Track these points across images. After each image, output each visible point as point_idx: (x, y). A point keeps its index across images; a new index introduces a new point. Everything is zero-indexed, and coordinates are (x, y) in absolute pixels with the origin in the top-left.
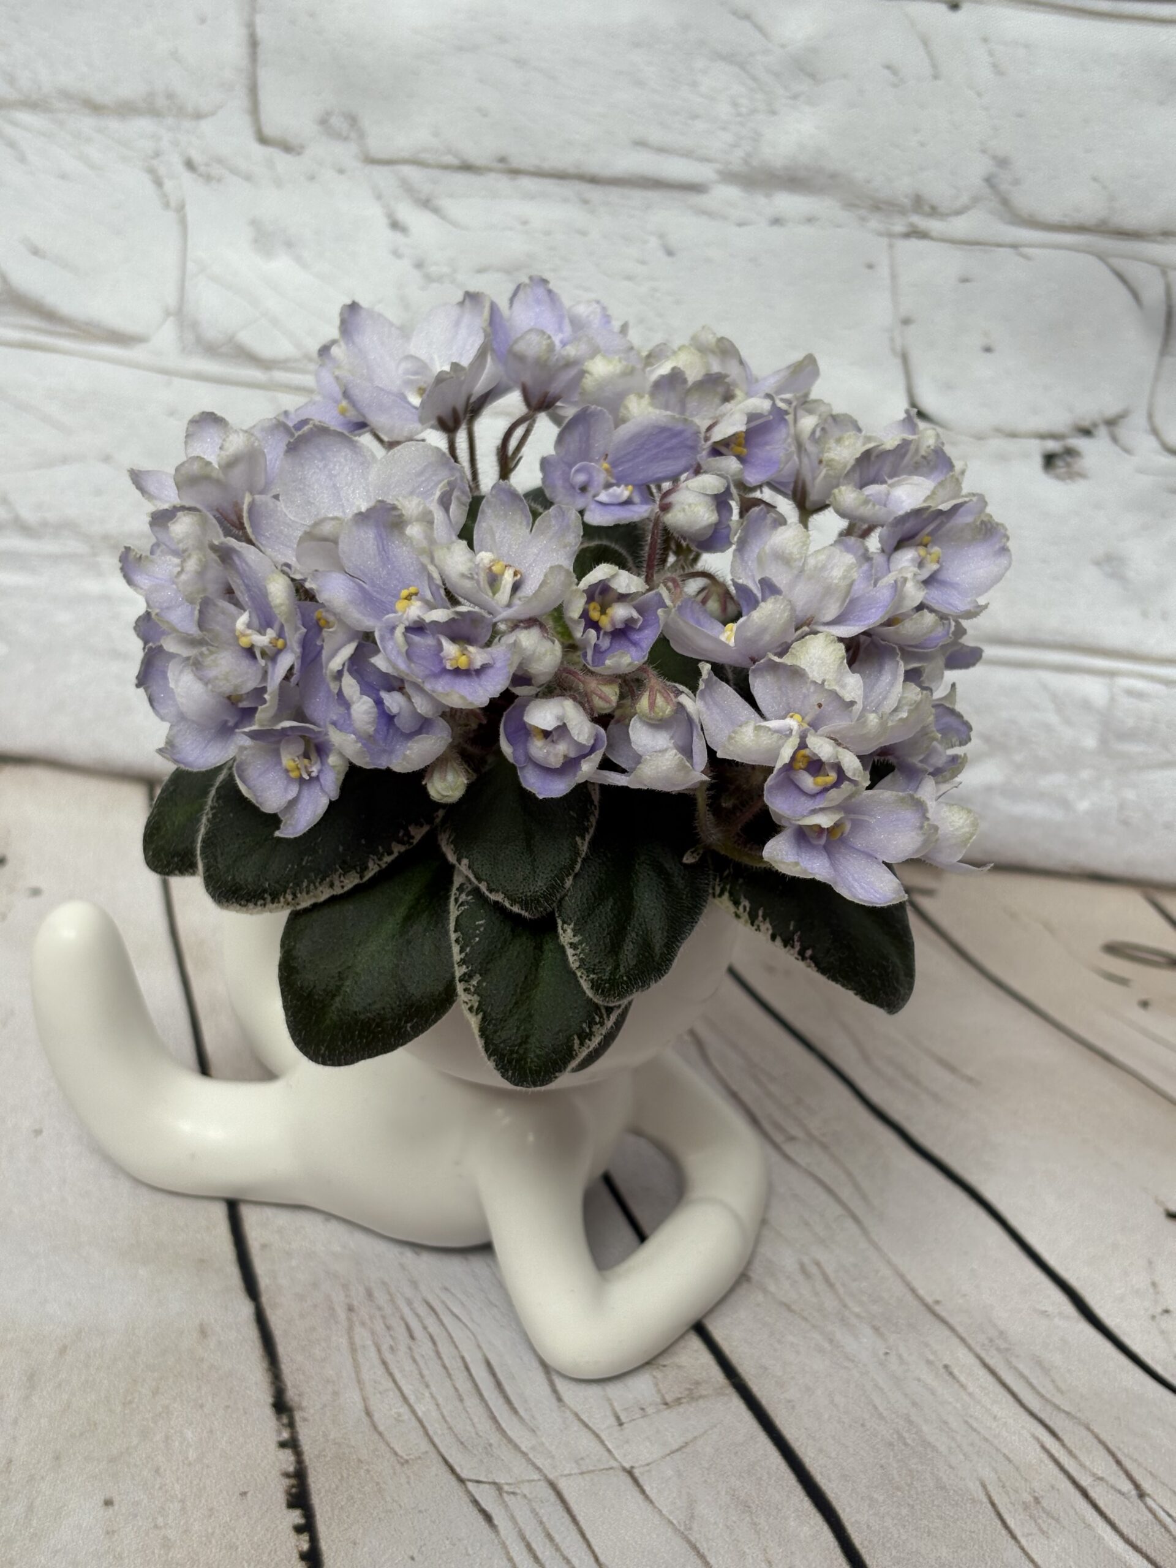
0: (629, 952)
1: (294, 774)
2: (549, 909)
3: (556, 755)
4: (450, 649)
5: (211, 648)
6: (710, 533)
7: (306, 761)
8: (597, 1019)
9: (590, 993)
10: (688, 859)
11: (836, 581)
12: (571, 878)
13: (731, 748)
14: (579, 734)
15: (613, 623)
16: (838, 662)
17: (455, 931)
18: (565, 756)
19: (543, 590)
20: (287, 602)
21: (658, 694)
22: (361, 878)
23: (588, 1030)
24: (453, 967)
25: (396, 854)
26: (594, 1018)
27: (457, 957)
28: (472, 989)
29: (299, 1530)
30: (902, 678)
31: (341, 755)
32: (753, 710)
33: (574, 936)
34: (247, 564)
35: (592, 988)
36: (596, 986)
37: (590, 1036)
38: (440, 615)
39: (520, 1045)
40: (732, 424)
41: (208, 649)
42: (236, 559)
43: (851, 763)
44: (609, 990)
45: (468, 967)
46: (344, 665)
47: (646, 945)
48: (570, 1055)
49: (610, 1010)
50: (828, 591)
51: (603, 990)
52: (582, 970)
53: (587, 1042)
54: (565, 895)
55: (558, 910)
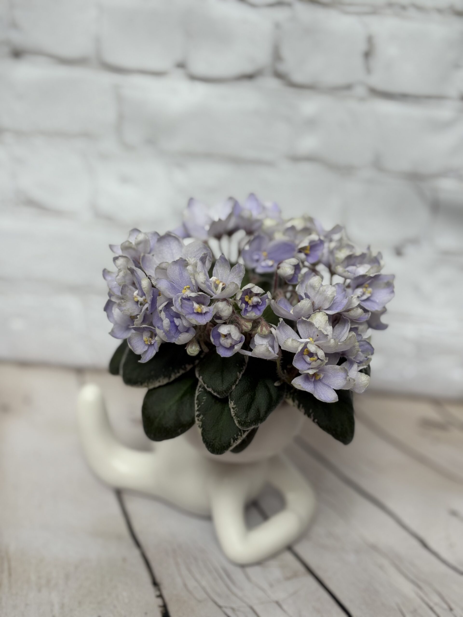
0: (252, 413)
1: (146, 343)
2: (226, 396)
3: (227, 343)
4: (196, 306)
5: (125, 301)
6: (291, 277)
7: (150, 339)
8: (240, 434)
9: (237, 425)
10: (276, 384)
11: (328, 296)
12: (235, 385)
13: (285, 346)
14: (234, 336)
15: (252, 303)
16: (325, 322)
17: (197, 400)
18: (231, 344)
20: (147, 287)
21: (264, 327)
22: (169, 380)
23: (236, 437)
24: (195, 412)
25: (181, 373)
26: (238, 433)
27: (196, 408)
28: (200, 420)
30: (348, 329)
31: (160, 337)
32: (298, 336)
33: (234, 405)
34: (138, 275)
35: (238, 423)
36: (239, 422)
37: (237, 439)
38: (193, 295)
39: (213, 440)
40: (305, 243)
41: (124, 301)
42: (135, 273)
43: (321, 354)
44: (243, 424)
45: (199, 412)
46: (162, 308)
47: (258, 411)
48: (229, 445)
49: (244, 431)
50: (326, 299)
51: (241, 424)
52: (235, 417)
53: (236, 441)
54: (232, 391)
55: (230, 396)
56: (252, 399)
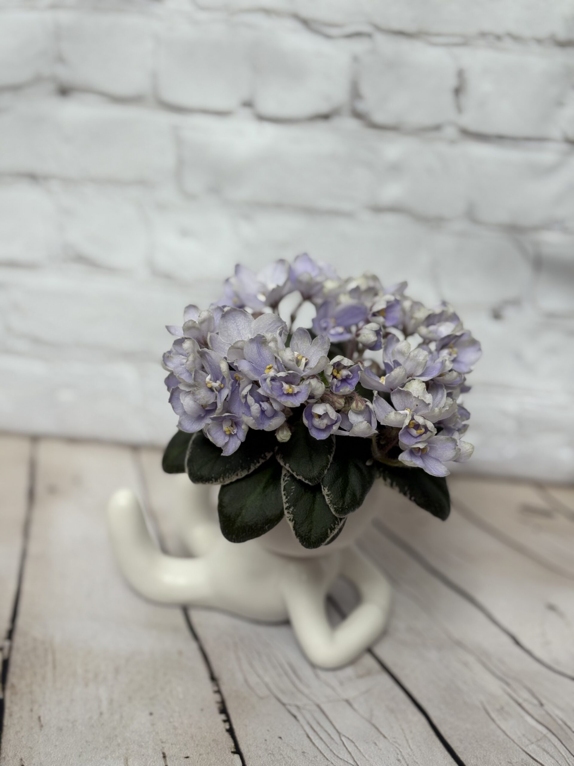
0: (348, 497)
1: (228, 433)
2: (319, 482)
3: (323, 424)
4: (286, 386)
5: (197, 388)
6: (374, 344)
7: (232, 428)
8: (337, 523)
9: (334, 513)
10: (368, 463)
11: (421, 361)
12: (326, 470)
13: (386, 420)
14: (332, 416)
15: (342, 377)
16: (423, 390)
17: (284, 491)
18: (326, 424)
19: (318, 365)
20: (226, 371)
21: (359, 402)
22: (248, 472)
23: (333, 527)
24: (283, 504)
25: (261, 463)
26: (335, 522)
27: (284, 500)
28: (291, 512)
29: (225, 721)
30: (445, 395)
31: (246, 425)
32: (392, 408)
33: (328, 491)
34: (211, 357)
35: (335, 511)
36: (336, 510)
37: (334, 529)
38: (282, 374)
39: (308, 532)
40: (380, 305)
42: (207, 356)
43: (430, 425)
44: (341, 511)
45: (289, 504)
46: (248, 393)
47: (354, 495)
48: (327, 536)
49: (341, 519)
50: (418, 364)
51: (339, 512)
52: (331, 504)
53: (333, 531)
54: (325, 476)
55: (322, 482)
56: (346, 483)
